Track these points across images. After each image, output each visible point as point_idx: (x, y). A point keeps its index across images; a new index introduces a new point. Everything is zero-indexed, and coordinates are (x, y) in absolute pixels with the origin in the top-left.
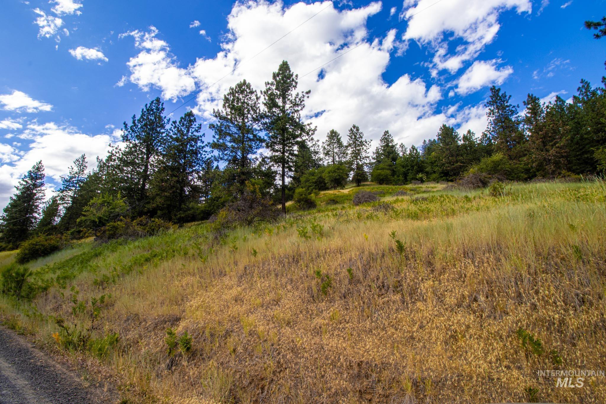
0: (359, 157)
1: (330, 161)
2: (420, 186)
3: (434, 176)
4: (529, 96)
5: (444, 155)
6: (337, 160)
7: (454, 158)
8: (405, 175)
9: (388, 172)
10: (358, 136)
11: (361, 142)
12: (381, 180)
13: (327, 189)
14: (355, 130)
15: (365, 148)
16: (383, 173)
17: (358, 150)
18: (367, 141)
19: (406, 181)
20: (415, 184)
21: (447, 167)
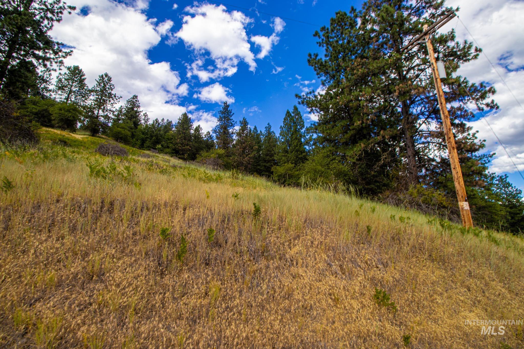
0: (102, 107)
1: (63, 97)
2: (157, 155)
3: (168, 150)
4: (244, 119)
5: (180, 136)
6: (73, 100)
7: (186, 141)
8: (143, 141)
9: (129, 133)
10: (107, 86)
11: (110, 94)
12: (119, 137)
13: (52, 127)
14: (106, 79)
15: (112, 102)
16: (123, 132)
17: (104, 100)
18: (117, 95)
19: (142, 147)
20: (153, 152)
21: (179, 147)
